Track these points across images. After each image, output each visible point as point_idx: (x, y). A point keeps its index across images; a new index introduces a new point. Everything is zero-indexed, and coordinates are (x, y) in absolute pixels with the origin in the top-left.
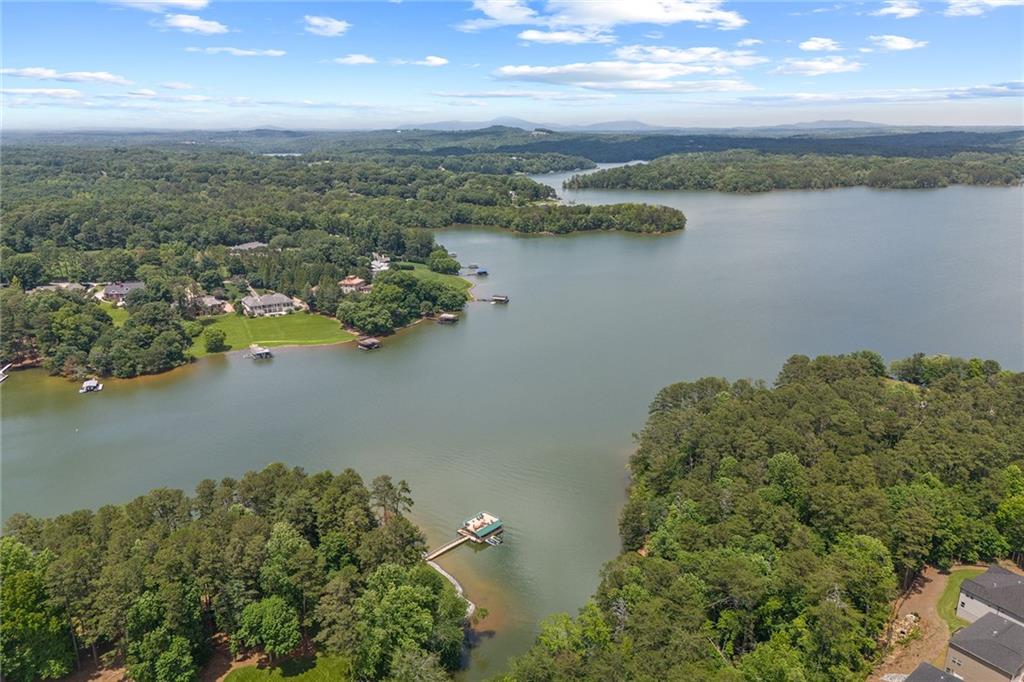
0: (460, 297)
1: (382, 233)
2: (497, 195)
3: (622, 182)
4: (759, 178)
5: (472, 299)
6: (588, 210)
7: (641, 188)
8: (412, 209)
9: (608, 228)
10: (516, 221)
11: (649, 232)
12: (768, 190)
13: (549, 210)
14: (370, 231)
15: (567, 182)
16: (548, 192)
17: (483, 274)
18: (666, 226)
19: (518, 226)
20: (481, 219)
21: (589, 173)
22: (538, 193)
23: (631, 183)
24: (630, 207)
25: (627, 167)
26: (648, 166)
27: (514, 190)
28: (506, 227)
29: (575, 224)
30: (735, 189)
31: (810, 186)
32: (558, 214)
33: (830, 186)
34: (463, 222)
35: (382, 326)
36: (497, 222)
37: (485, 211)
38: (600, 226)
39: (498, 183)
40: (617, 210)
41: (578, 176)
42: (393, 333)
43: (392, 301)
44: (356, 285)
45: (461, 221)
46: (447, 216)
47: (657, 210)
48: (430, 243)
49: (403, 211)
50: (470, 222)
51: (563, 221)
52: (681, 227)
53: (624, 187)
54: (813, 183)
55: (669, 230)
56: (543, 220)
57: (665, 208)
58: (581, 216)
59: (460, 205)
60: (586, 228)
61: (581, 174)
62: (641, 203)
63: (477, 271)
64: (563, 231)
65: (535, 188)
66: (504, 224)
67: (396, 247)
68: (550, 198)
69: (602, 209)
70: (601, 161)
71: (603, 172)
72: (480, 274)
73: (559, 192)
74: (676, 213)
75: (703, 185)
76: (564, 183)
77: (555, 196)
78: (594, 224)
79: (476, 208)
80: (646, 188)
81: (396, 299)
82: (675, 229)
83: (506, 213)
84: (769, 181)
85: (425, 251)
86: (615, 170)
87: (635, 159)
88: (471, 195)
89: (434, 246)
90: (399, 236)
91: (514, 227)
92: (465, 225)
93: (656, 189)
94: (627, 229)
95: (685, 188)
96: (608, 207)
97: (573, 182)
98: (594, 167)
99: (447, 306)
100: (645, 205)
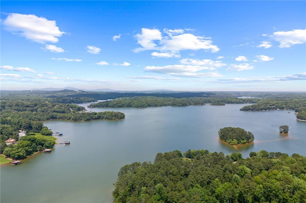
0: (52, 143)
1: (23, 123)
2: (66, 110)
3: (106, 105)
4: (144, 104)
5: (57, 144)
6: (96, 114)
7: (111, 107)
8: (35, 115)
9: (102, 118)
10: (73, 117)
11: (115, 119)
12: (146, 107)
13: (83, 114)
14: (19, 123)
15: (89, 105)
16: (83, 109)
17: (61, 135)
18: (119, 118)
19: (73, 119)
20: (60, 117)
21: (96, 103)
22: (79, 109)
23: (108, 105)
24: (109, 112)
25: (107, 101)
26: (113, 101)
27: (71, 108)
28: (69, 119)
29: (92, 118)
30: (138, 107)
31: (157, 106)
32: (86, 115)
33: (162, 106)
34: (54, 118)
35: (22, 156)
36: (66, 118)
37: (62, 115)
38: (100, 118)
39: (67, 106)
40: (105, 113)
41: (92, 104)
42: (26, 158)
43: (26, 146)
44: (12, 142)
45: (53, 118)
46: (48, 117)
47: (116, 113)
48: (42, 125)
49: (32, 116)
50: (56, 118)
51: (88, 117)
52: (124, 118)
53: (106, 107)
54: (158, 105)
55: (120, 119)
56: (81, 117)
57: (119, 112)
58: (94, 115)
59: (53, 113)
60: (96, 119)
61: (93, 103)
62: (112, 111)
63: (58, 134)
64: (88, 120)
65: (79, 107)
66: (68, 118)
67: (29, 128)
68: (83, 110)
69: (100, 113)
70: (99, 100)
71: (100, 102)
72: (60, 135)
73: (86, 108)
74: (122, 114)
75: (129, 106)
76: (88, 106)
77: (85, 110)
78: (98, 117)
79: (59, 114)
80: (113, 107)
81: (28, 146)
82: (122, 118)
83: (69, 115)
84: (146, 105)
85: (40, 128)
86: (104, 102)
87: (109, 99)
88: (56, 110)
89: (43, 127)
90: (30, 124)
91: (72, 119)
92: (55, 119)
93: (116, 107)
94: (108, 119)
95: (124, 107)
96: (102, 112)
97: (91, 105)
98: (97, 101)
99: (47, 147)
100: (113, 112)
